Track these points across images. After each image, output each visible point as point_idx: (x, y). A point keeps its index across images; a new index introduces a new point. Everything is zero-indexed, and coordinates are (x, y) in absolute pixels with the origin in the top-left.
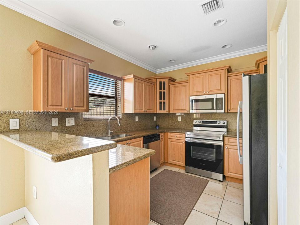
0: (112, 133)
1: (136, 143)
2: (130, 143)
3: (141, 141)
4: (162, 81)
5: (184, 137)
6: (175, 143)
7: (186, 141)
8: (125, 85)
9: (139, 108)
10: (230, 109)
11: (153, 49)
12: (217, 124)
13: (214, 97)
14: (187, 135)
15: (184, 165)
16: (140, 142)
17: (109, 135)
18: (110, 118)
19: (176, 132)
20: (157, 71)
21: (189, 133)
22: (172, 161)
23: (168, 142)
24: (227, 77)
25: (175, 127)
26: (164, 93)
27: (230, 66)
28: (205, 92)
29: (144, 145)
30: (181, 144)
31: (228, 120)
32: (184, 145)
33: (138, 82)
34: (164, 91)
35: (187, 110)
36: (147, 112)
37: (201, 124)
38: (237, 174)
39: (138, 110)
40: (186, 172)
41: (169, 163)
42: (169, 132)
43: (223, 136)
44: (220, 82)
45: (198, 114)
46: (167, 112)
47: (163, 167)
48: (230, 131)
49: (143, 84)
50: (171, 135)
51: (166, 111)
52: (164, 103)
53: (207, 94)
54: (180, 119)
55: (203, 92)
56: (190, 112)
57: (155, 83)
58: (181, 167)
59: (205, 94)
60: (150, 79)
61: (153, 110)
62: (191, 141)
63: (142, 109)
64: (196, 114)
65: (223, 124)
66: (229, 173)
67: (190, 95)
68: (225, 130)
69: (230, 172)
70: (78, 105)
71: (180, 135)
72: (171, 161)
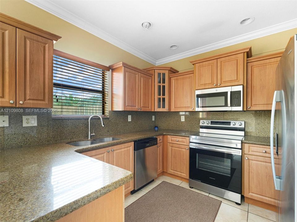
0: (93, 136)
1: (123, 150)
2: (114, 150)
3: (131, 147)
4: (162, 72)
5: (188, 142)
6: (176, 148)
7: (191, 147)
8: (114, 76)
9: (131, 105)
10: (250, 105)
11: (147, 27)
12: (232, 126)
13: (228, 90)
14: (191, 139)
15: (188, 177)
16: (129, 148)
17: (89, 138)
18: (91, 117)
19: (177, 135)
20: (157, 63)
21: (193, 137)
22: (173, 171)
23: (168, 147)
24: (247, 63)
25: (178, 129)
26: (164, 87)
27: (251, 47)
28: (216, 84)
29: (134, 152)
30: (184, 150)
31: (246, 121)
32: (188, 152)
33: (130, 72)
34: (164, 84)
35: (192, 108)
36: (142, 110)
37: (210, 125)
38: (263, 196)
39: (130, 107)
40: (190, 187)
41: (168, 173)
42: (169, 135)
43: (242, 142)
44: (236, 71)
45: (204, 113)
46: (168, 111)
47: (161, 178)
48: (249, 134)
49: (137, 75)
50: (172, 138)
51: (166, 109)
52: (164, 99)
53: (218, 86)
54: (183, 119)
55: (213, 84)
56: (196, 111)
57: (152, 75)
58: (183, 179)
59: (216, 86)
60: (147, 70)
61: (150, 108)
62: (197, 148)
63: (136, 106)
64: (202, 113)
65: (240, 125)
66: (249, 193)
67: (196, 89)
68: (242, 133)
69: (252, 193)
70: (34, 98)
71: (182, 139)
72: (171, 171)
